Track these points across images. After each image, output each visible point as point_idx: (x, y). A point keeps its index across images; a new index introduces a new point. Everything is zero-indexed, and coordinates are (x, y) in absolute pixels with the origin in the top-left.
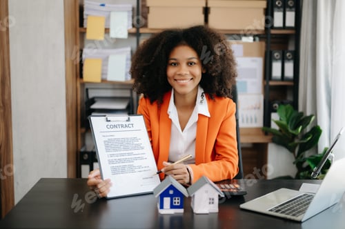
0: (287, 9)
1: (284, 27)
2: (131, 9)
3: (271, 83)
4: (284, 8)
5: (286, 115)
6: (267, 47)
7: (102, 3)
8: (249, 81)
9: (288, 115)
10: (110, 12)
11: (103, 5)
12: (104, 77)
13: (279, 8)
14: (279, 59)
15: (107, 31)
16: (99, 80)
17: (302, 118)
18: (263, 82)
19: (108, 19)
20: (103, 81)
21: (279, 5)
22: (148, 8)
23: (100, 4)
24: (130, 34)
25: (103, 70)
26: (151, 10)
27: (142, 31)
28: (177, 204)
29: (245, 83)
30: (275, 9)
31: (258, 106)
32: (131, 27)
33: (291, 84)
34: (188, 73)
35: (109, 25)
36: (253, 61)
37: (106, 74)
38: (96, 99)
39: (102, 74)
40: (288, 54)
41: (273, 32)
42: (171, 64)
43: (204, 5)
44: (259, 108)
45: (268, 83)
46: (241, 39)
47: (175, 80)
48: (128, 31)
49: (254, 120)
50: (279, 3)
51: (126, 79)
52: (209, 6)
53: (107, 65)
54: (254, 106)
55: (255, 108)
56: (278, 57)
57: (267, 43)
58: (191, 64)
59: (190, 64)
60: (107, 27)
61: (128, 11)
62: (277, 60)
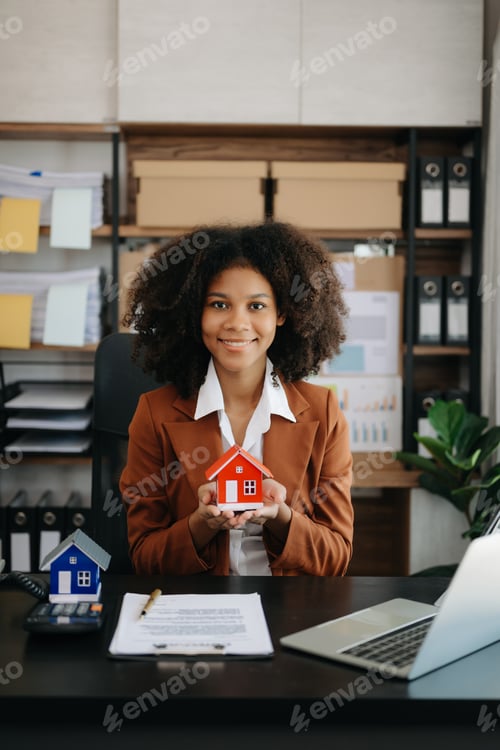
0: (451, 183)
1: (445, 224)
2: (99, 183)
3: (418, 351)
4: (445, 181)
5: (449, 426)
6: (407, 267)
7: (34, 170)
8: (369, 345)
9: (453, 425)
10: (52, 189)
11: (37, 174)
12: (37, 336)
13: (433, 180)
14: (435, 296)
15: (44, 231)
16: (25, 344)
17: (485, 431)
18: (401, 348)
19: (47, 206)
20: (36, 344)
21: (434, 174)
22: (138, 180)
23: (29, 171)
24: (97, 239)
25: (33, 320)
26: (144, 185)
27: (124, 231)
28: (84, 585)
29: (360, 349)
30: (425, 183)
31: (390, 402)
32: (99, 223)
33: (465, 351)
34: (249, 327)
35: (50, 219)
36: (376, 300)
37: (42, 330)
38: (22, 387)
39: (33, 329)
40: (455, 285)
41: (420, 234)
42: (213, 304)
43: (264, 174)
44: (392, 408)
45: (410, 350)
46: (352, 250)
47: (221, 340)
48: (93, 231)
49: (380, 436)
50: (433, 170)
51: (86, 340)
52: (275, 175)
53: (44, 310)
54: (381, 403)
55: (382, 408)
56: (433, 292)
57: (407, 259)
58: (256, 307)
59: (254, 306)
60: (45, 223)
61: (94, 188)
62: (429, 298)
